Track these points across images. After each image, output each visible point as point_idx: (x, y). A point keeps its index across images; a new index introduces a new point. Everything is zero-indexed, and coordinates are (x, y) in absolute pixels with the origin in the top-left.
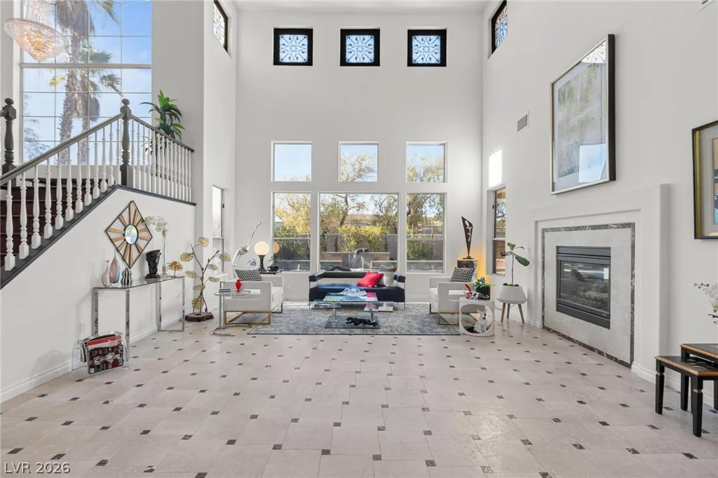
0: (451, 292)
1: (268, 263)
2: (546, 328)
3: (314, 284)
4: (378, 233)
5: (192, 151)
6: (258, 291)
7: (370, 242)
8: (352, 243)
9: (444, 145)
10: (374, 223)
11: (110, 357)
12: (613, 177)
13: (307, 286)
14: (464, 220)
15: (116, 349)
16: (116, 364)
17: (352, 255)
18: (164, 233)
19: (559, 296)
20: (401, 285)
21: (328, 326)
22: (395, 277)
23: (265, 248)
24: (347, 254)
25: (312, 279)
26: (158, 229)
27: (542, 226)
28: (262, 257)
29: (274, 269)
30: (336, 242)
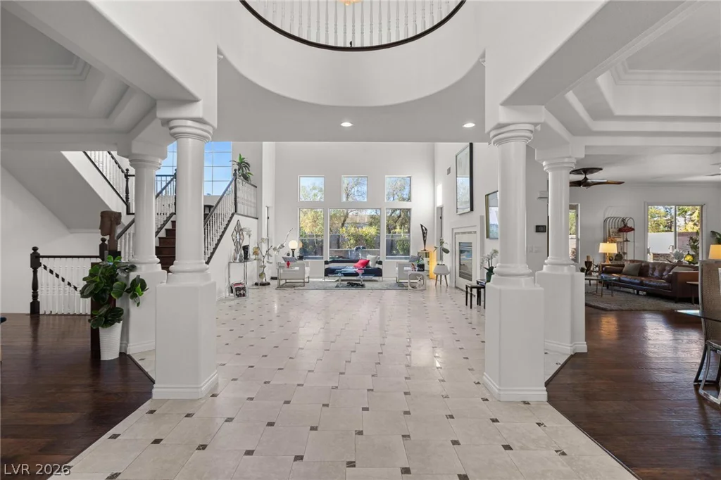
0: (405, 268)
1: (297, 254)
2: (456, 287)
3: (327, 266)
4: (374, 233)
5: (256, 187)
6: (297, 268)
7: (366, 240)
8: (352, 241)
9: (410, 177)
10: (371, 225)
11: (242, 292)
12: (472, 209)
13: (323, 267)
14: (422, 226)
15: (244, 289)
16: (244, 295)
17: (351, 251)
18: (249, 236)
19: (460, 269)
20: (380, 266)
21: (337, 286)
22: (377, 262)
23: (295, 245)
24: (348, 251)
25: (326, 263)
26: (247, 234)
27: (455, 231)
28: (293, 250)
29: (301, 258)
30: (338, 240)
